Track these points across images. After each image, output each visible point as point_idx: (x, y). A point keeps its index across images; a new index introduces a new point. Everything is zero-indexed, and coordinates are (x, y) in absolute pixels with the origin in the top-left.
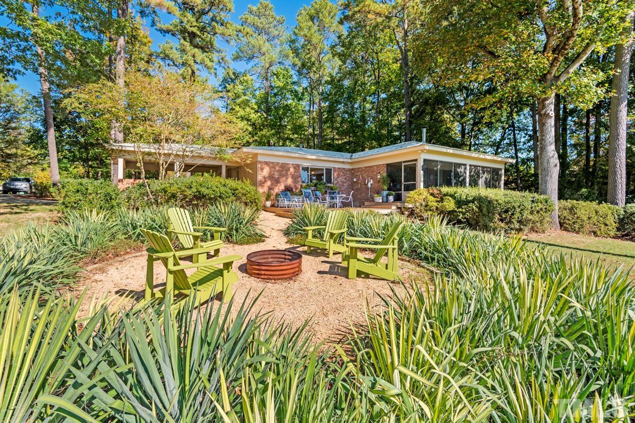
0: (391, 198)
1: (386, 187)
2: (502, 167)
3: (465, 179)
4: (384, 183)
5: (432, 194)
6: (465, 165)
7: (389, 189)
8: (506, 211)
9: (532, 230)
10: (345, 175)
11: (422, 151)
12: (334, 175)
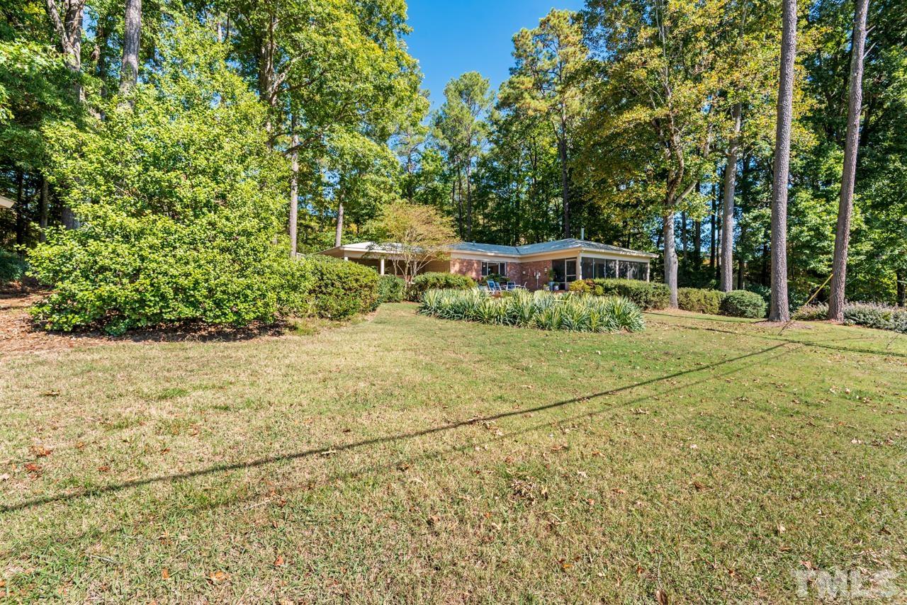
0: (557, 287)
1: (552, 279)
2: (648, 261)
3: (615, 272)
4: (550, 275)
5: (588, 284)
6: (615, 261)
7: (554, 280)
8: (637, 295)
9: (655, 307)
10: (515, 268)
11: (581, 251)
12: (507, 269)
